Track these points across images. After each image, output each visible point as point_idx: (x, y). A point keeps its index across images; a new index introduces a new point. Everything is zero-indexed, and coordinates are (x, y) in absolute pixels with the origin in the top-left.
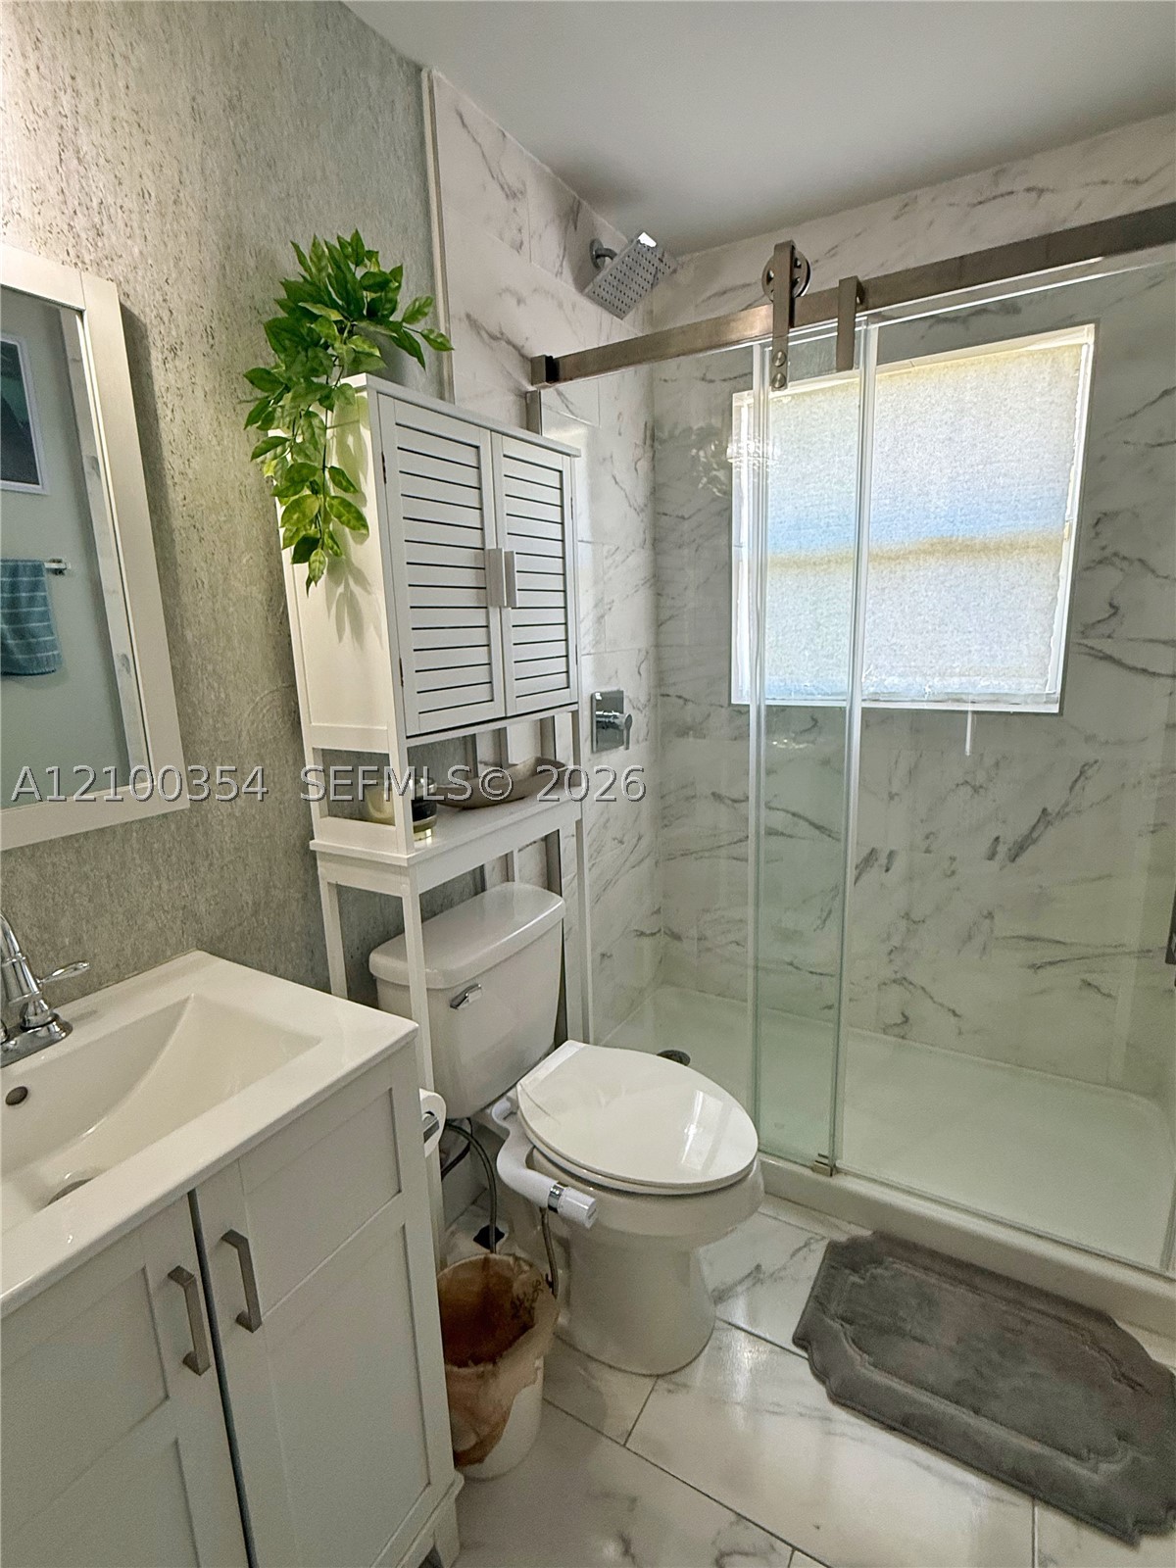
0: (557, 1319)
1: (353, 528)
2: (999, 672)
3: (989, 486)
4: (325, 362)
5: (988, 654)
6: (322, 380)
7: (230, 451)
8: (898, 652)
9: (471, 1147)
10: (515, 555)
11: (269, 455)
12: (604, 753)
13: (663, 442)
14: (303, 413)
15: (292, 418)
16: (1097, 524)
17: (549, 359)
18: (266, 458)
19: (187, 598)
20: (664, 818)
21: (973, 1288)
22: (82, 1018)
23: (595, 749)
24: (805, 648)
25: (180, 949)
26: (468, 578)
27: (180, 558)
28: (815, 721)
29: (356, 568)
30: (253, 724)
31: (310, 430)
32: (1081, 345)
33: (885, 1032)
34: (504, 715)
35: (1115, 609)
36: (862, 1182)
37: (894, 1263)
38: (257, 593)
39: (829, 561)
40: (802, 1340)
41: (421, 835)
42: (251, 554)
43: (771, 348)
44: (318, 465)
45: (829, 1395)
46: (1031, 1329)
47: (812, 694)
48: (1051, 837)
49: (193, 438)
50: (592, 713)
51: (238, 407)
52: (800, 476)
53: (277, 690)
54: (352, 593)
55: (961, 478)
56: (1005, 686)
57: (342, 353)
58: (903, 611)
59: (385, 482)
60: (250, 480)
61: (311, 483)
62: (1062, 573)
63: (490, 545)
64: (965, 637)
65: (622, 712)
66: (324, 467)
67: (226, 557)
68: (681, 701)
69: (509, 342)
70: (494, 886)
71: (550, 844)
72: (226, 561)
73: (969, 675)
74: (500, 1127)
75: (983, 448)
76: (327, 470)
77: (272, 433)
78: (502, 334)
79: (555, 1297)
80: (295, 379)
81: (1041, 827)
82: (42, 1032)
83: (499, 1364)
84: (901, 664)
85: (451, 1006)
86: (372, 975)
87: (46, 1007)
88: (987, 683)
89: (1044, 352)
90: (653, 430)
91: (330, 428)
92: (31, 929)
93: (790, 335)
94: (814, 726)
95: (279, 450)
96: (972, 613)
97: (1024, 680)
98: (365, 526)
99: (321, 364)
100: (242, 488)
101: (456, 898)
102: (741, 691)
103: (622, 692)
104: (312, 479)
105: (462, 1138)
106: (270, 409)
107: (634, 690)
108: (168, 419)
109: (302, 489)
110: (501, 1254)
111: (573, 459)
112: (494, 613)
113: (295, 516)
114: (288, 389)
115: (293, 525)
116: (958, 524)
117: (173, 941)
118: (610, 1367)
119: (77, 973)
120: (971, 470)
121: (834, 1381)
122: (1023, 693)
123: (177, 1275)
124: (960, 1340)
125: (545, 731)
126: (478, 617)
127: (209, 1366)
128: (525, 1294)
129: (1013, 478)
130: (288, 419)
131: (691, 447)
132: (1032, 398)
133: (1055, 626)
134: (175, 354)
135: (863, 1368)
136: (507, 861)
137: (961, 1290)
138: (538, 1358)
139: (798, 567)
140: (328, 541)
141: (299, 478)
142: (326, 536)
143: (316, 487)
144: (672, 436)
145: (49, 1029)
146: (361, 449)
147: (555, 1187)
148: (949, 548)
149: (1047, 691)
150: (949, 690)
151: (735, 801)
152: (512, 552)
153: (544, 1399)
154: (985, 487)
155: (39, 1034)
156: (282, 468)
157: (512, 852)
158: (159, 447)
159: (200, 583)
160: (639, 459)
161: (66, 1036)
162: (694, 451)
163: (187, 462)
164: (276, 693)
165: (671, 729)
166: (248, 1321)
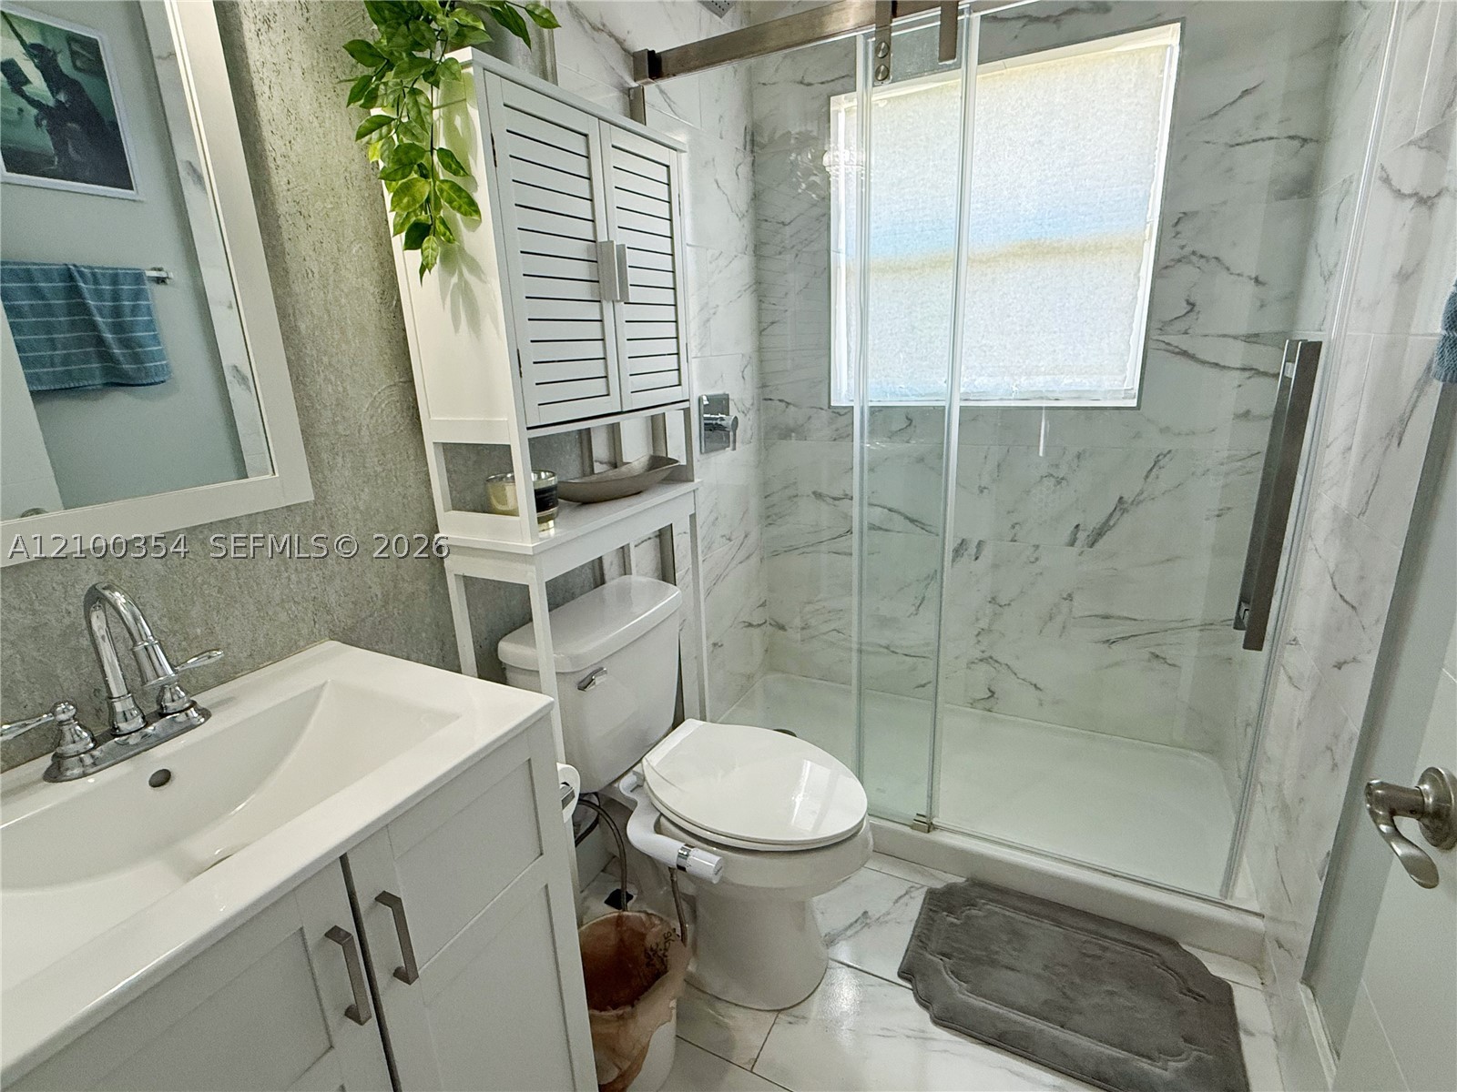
0: (687, 967)
1: (465, 214)
2: (1081, 370)
3: (1076, 189)
4: (428, 35)
5: (1071, 353)
6: (426, 54)
7: (333, 134)
8: (988, 353)
9: (600, 817)
10: (627, 250)
11: (375, 135)
12: (712, 454)
13: (763, 147)
14: (407, 90)
15: (396, 96)
16: (1177, 223)
17: (651, 53)
18: (371, 139)
19: (298, 288)
20: (770, 516)
21: (1058, 923)
22: (222, 703)
23: (703, 451)
24: (901, 351)
25: (313, 640)
26: (582, 270)
27: (288, 246)
28: (910, 420)
29: (469, 256)
30: (371, 418)
31: (415, 109)
32: (1167, 46)
33: (972, 705)
34: (620, 410)
35: (1192, 305)
36: (957, 836)
37: (987, 904)
38: (370, 287)
39: (923, 265)
40: (906, 973)
41: (544, 526)
42: (360, 245)
43: (874, 39)
44: (425, 145)
45: (931, 1017)
46: (1108, 954)
47: (907, 396)
48: (1126, 523)
49: (293, 117)
50: (700, 415)
51: (338, 87)
52: (894, 180)
53: (395, 385)
54: (466, 283)
55: (1049, 181)
56: (1086, 383)
57: (445, 25)
58: (992, 313)
59: (496, 166)
60: (355, 167)
61: (419, 165)
62: (1142, 273)
63: (602, 238)
64: (1050, 337)
65: (728, 414)
66: (432, 149)
67: (336, 247)
68: (783, 404)
69: (611, 35)
70: (613, 579)
71: (664, 537)
72: (335, 250)
73: (1054, 374)
74: (628, 799)
75: (1071, 150)
76: (435, 152)
77: (375, 112)
78: (604, 25)
79: (685, 946)
80: (396, 54)
81: (1118, 513)
82: (181, 717)
83: (637, 1006)
84: (990, 364)
85: (579, 689)
86: (501, 662)
87: (182, 694)
88: (1071, 381)
89: (1131, 53)
90: (753, 134)
91: (438, 108)
92: (160, 619)
93: (893, 24)
94: (910, 425)
95: (385, 129)
96: (1058, 313)
97: (1104, 377)
98: (477, 212)
99: (424, 37)
100: (348, 175)
101: (578, 591)
102: (840, 394)
103: (728, 395)
104: (419, 162)
105: (592, 810)
106: (373, 86)
107: (740, 393)
108: (266, 96)
109: (410, 173)
110: (632, 911)
111: (679, 154)
112: (608, 307)
113: (405, 200)
114: (390, 66)
115: (403, 209)
116: (1046, 227)
117: (305, 632)
118: (736, 1005)
119: (212, 660)
120: (1059, 173)
121: (935, 1006)
122: (1103, 390)
123: (334, 934)
124: (1046, 967)
125: (657, 429)
126: (592, 311)
127: (370, 1017)
128: (657, 945)
129: (1099, 181)
130: (391, 97)
131: (789, 152)
132: (1118, 100)
133: (1134, 325)
134: (269, 26)
135: (961, 994)
136: (624, 552)
137: (1047, 924)
138: (671, 1000)
139: (894, 272)
140: (440, 228)
141: (407, 162)
142: (437, 222)
143: (424, 172)
144: (771, 140)
145: (187, 715)
146: (469, 129)
147: (682, 849)
148: (1037, 250)
149: (1125, 388)
150: (1034, 389)
151: (835, 499)
152: (624, 245)
153: (677, 1036)
154: (1073, 190)
155: (178, 720)
156: (388, 149)
157: (628, 544)
158: (258, 127)
159: (309, 271)
160: (740, 164)
161: (205, 721)
162: (794, 155)
163: (288, 144)
164: (394, 388)
165: (776, 433)
166: (405, 975)
